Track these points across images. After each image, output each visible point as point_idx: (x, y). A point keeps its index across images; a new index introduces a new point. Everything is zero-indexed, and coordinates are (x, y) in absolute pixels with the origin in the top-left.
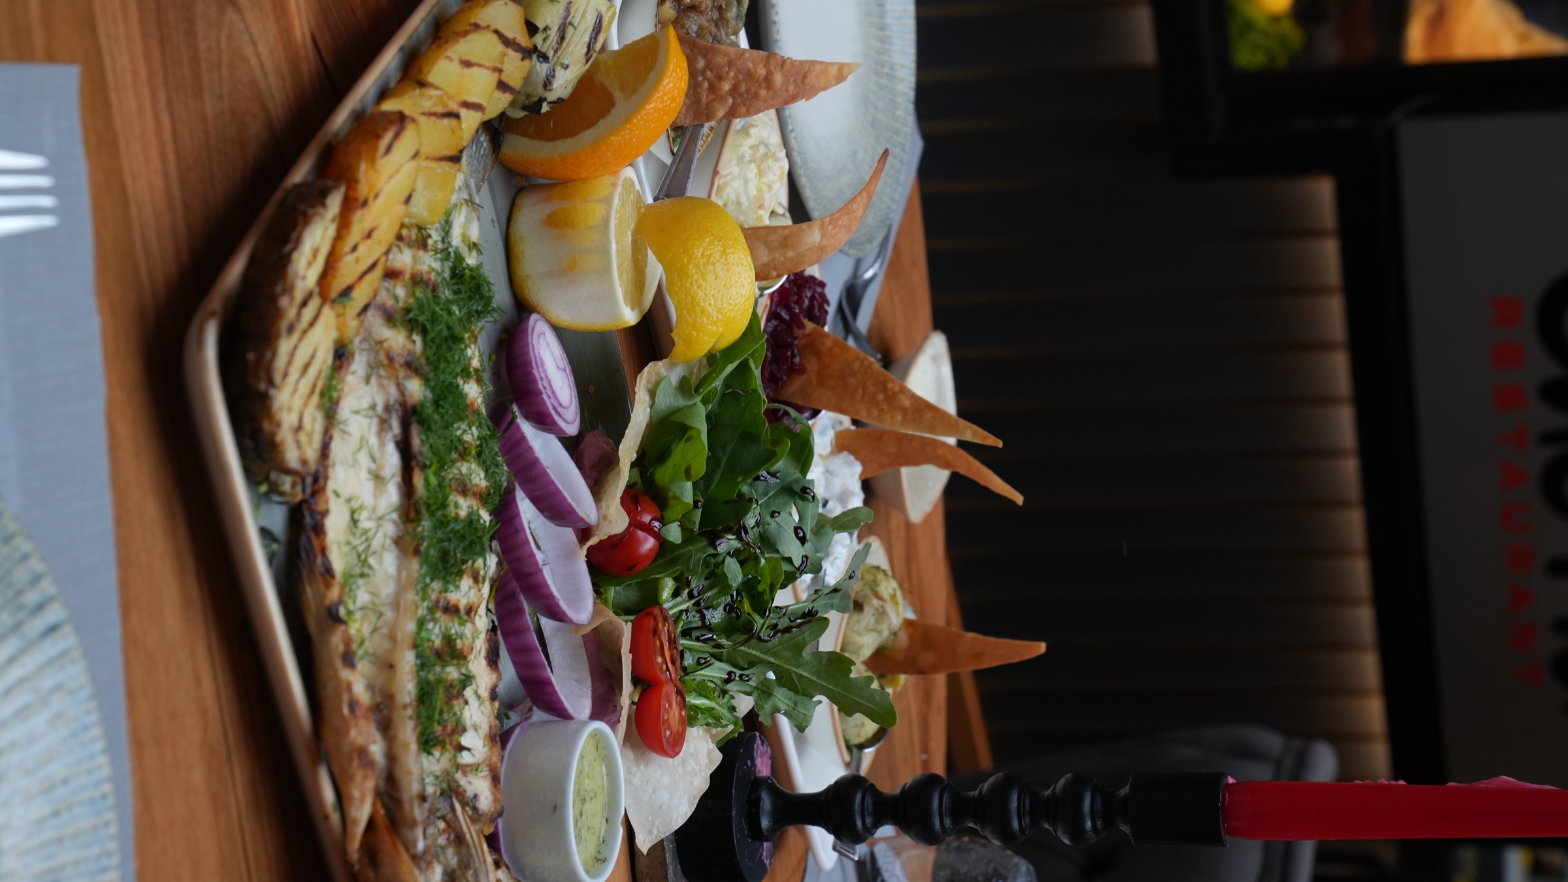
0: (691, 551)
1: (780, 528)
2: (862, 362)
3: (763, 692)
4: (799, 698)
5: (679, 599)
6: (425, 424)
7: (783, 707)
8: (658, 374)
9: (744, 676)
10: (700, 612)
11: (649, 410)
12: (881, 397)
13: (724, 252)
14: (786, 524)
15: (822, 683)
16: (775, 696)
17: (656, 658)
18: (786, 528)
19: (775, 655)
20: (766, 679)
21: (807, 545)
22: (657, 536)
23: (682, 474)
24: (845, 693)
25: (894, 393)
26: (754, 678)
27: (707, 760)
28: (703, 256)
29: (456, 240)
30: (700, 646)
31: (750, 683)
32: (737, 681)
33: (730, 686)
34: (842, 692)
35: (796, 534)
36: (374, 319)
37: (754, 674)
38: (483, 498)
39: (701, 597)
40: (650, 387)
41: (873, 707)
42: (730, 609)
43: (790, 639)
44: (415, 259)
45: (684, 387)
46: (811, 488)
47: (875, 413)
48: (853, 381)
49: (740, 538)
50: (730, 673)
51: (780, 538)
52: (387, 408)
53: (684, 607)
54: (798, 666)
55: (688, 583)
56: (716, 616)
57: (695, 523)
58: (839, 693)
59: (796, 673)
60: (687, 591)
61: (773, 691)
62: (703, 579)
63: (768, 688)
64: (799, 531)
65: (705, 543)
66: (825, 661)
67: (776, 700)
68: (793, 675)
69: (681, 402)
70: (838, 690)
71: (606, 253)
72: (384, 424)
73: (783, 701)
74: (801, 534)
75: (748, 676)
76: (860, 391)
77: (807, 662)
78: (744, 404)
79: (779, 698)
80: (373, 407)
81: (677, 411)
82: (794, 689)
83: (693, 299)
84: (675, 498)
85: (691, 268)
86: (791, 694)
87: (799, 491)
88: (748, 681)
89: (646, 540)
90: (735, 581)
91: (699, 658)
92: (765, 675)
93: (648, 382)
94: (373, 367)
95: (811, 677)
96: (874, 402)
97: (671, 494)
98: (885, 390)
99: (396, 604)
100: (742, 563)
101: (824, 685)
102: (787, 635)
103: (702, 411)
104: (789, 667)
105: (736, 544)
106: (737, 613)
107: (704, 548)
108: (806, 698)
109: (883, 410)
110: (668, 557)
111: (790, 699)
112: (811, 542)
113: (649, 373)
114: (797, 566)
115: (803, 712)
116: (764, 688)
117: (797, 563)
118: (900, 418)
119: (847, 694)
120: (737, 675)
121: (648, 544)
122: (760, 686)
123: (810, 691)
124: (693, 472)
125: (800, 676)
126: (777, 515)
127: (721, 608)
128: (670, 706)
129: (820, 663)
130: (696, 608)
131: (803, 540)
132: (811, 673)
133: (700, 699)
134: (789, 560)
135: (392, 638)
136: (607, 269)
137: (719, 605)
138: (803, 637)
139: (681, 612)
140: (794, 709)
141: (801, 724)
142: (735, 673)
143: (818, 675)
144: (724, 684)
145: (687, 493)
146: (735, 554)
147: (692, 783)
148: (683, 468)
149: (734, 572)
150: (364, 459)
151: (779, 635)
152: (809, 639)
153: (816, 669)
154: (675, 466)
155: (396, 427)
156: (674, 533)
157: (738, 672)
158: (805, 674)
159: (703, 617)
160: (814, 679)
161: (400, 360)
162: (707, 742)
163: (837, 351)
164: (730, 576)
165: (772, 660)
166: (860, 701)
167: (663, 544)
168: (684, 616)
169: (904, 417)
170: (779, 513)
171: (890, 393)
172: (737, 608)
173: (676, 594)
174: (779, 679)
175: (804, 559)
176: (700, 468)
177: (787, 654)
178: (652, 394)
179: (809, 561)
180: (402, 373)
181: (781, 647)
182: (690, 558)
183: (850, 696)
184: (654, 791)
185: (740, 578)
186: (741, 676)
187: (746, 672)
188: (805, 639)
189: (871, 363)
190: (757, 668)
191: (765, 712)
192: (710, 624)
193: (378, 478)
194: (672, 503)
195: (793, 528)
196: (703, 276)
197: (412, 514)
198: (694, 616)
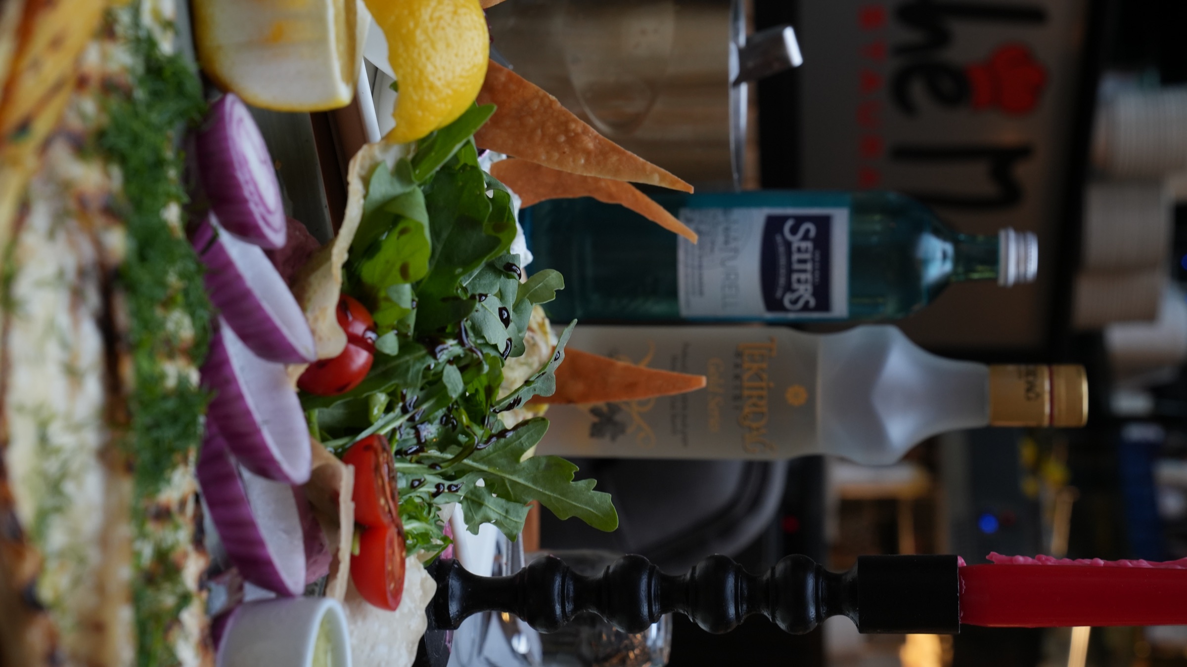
0: (407, 362)
1: (485, 311)
2: (542, 100)
3: (473, 502)
4: (511, 505)
5: (391, 415)
6: (131, 288)
7: (494, 516)
8: (372, 158)
9: (453, 487)
10: (415, 428)
11: (362, 202)
12: (562, 139)
13: (455, 13)
14: (490, 307)
15: (538, 489)
16: (486, 506)
17: (379, 500)
18: (491, 311)
19: (489, 463)
20: (475, 487)
21: (511, 325)
22: (371, 348)
23: (396, 272)
24: (563, 498)
25: (577, 135)
26: (463, 488)
27: (420, 593)
28: (431, 19)
29: (147, 19)
30: (415, 468)
31: (459, 493)
32: (446, 493)
33: (438, 500)
34: (559, 497)
35: (501, 315)
36: (61, 154)
37: (463, 483)
38: (190, 353)
39: (416, 410)
40: (363, 173)
41: (592, 510)
42: (446, 420)
43: (506, 445)
44: (104, 57)
45: (402, 171)
46: (517, 264)
47: (556, 156)
48: (531, 121)
49: (461, 343)
50: (438, 486)
51: (486, 323)
52: (82, 273)
53: (396, 424)
54: (514, 472)
55: (403, 397)
56: (430, 431)
57: (409, 326)
58: (555, 498)
59: (510, 480)
60: (401, 404)
61: (484, 500)
62: (418, 390)
63: (479, 497)
64: (504, 312)
65: (423, 352)
66: (543, 466)
67: (488, 510)
68: (507, 481)
69: (398, 189)
70: (555, 495)
71: (320, 19)
72: (77, 296)
73: (494, 510)
74: (506, 315)
75: (456, 486)
76: (539, 132)
77: (524, 468)
78: (460, 184)
79: (490, 508)
80: (61, 274)
81: (392, 200)
82: (505, 495)
83: (421, 72)
84: (387, 299)
85: (419, 36)
86: (502, 501)
87: (502, 269)
88: (457, 491)
89: (358, 353)
90: (455, 391)
91: (413, 481)
92: (475, 483)
93: (362, 167)
94: (59, 218)
95: (526, 483)
96: (554, 144)
97: (382, 294)
98: (567, 131)
99: (104, 540)
100: (462, 370)
101: (540, 492)
102: (502, 441)
103: (420, 198)
104: (503, 475)
105: (458, 350)
106: (453, 423)
107: (423, 357)
108: (518, 505)
109: (564, 153)
110: (381, 369)
111: (502, 507)
112: (515, 323)
113: (364, 158)
114: (502, 351)
115: (515, 519)
116: (474, 498)
117: (502, 349)
118: (583, 161)
119: (565, 499)
120: (446, 486)
121: (362, 358)
122: (469, 496)
123: (523, 497)
124: (411, 271)
125: (514, 484)
126: (484, 298)
127: (437, 421)
128: (393, 552)
129: (537, 469)
130: (410, 424)
131: (506, 322)
132: (526, 480)
133: (411, 523)
134: (495, 347)
135: (100, 589)
136: (322, 40)
137: (435, 419)
138: (520, 442)
139: (394, 431)
140: (506, 517)
141: (512, 531)
142: (443, 485)
143: (535, 481)
144: (432, 498)
145: (405, 296)
146: (454, 360)
147: (409, 627)
148: (398, 265)
149: (454, 381)
150: (53, 351)
151: (494, 439)
152: (527, 443)
153: (532, 475)
154: (387, 262)
155: (93, 298)
156: (390, 344)
157: (447, 483)
158: (521, 481)
159: (418, 435)
160: (530, 485)
161: (95, 205)
162: (419, 570)
163: (513, 87)
164: (449, 386)
165: (485, 468)
166: (578, 505)
167: (378, 357)
168: (398, 436)
169: (587, 160)
170: (486, 296)
171: (573, 134)
172: (454, 418)
173: (389, 409)
174: (491, 486)
175: (509, 343)
176: (421, 266)
177: (503, 461)
178: (366, 181)
179: (513, 343)
180: (99, 221)
181: (496, 454)
182: (407, 370)
183: (568, 501)
184: (373, 648)
185: (460, 387)
186: (449, 488)
187: (455, 482)
188: (522, 445)
189: (551, 102)
190: (467, 477)
191: (475, 523)
192: (426, 440)
193: (72, 372)
194: (383, 304)
195: (497, 310)
196: (433, 45)
197: (121, 416)
198: (408, 434)
